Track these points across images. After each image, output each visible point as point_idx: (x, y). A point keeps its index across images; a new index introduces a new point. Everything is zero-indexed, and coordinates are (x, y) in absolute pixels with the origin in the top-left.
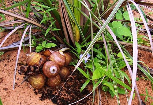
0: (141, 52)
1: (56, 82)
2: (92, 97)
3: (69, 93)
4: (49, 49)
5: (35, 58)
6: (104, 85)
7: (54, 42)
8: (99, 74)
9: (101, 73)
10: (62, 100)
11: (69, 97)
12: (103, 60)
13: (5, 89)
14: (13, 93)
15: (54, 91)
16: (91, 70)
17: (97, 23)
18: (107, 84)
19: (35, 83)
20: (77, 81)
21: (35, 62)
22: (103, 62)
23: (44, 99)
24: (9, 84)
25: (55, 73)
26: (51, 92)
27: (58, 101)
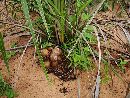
0: (96, 47)
1: (56, 64)
2: (74, 71)
3: (62, 69)
4: (50, 46)
5: (46, 52)
6: (80, 65)
7: (51, 42)
8: (77, 59)
9: (78, 58)
10: (59, 73)
11: (62, 71)
12: (78, 51)
13: (27, 69)
14: (32, 71)
15: (54, 69)
16: (72, 57)
17: (75, 33)
18: (81, 64)
19: (46, 65)
20: (65, 63)
21: (46, 54)
22: (77, 53)
23: (49, 73)
24: (28, 66)
25: (56, 59)
26: (53, 69)
27: (57, 74)
